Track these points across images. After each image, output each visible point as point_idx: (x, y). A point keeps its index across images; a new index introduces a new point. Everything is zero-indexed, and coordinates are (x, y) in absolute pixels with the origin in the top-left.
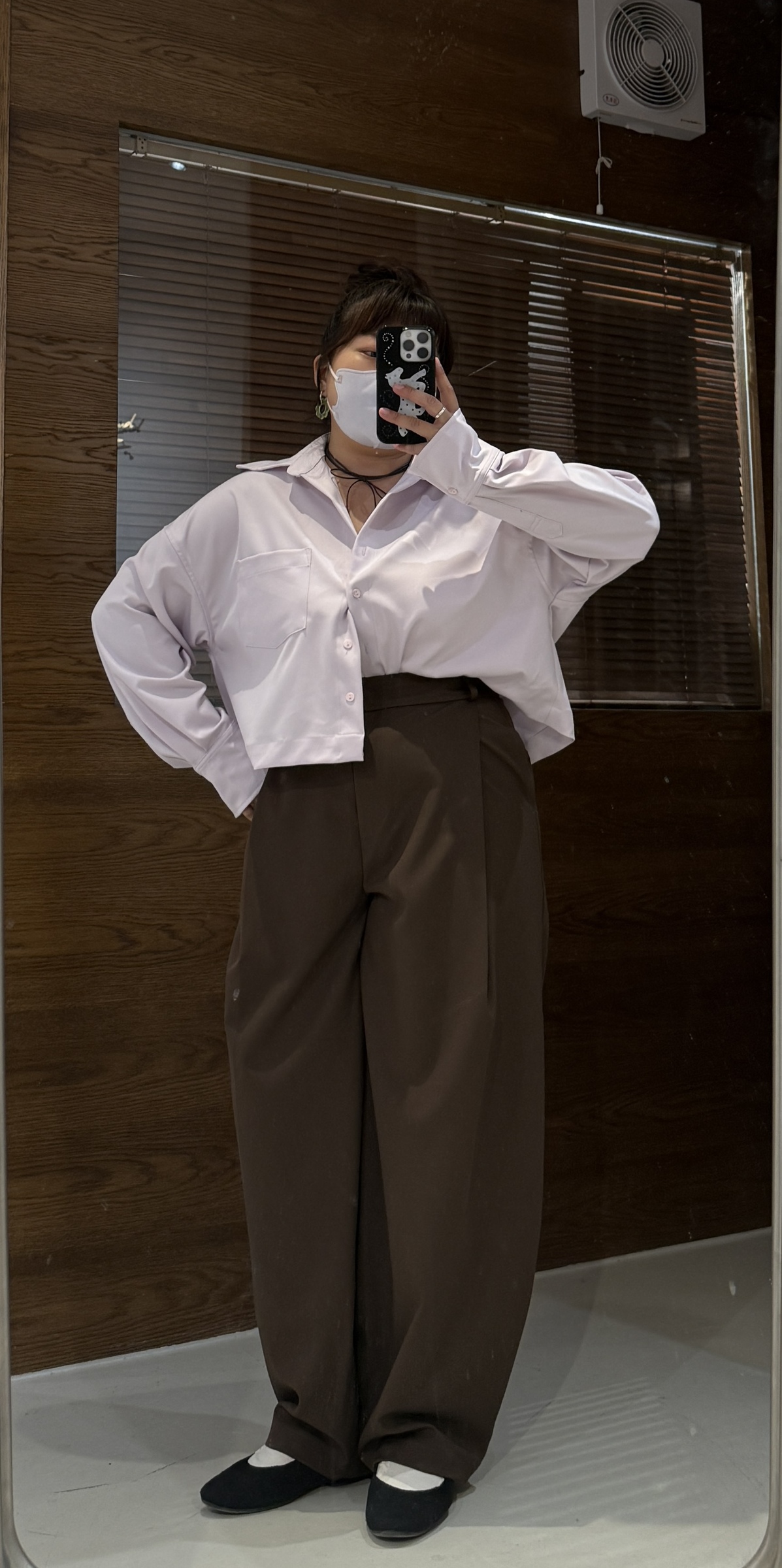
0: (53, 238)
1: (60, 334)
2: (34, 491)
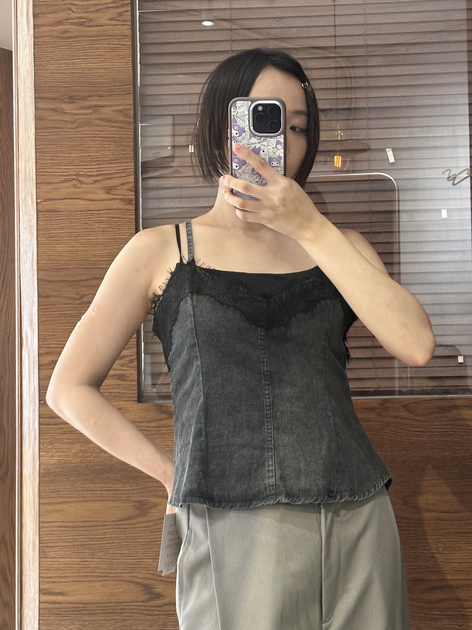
0: (72, 11)
1: (80, 93)
2: (63, 228)
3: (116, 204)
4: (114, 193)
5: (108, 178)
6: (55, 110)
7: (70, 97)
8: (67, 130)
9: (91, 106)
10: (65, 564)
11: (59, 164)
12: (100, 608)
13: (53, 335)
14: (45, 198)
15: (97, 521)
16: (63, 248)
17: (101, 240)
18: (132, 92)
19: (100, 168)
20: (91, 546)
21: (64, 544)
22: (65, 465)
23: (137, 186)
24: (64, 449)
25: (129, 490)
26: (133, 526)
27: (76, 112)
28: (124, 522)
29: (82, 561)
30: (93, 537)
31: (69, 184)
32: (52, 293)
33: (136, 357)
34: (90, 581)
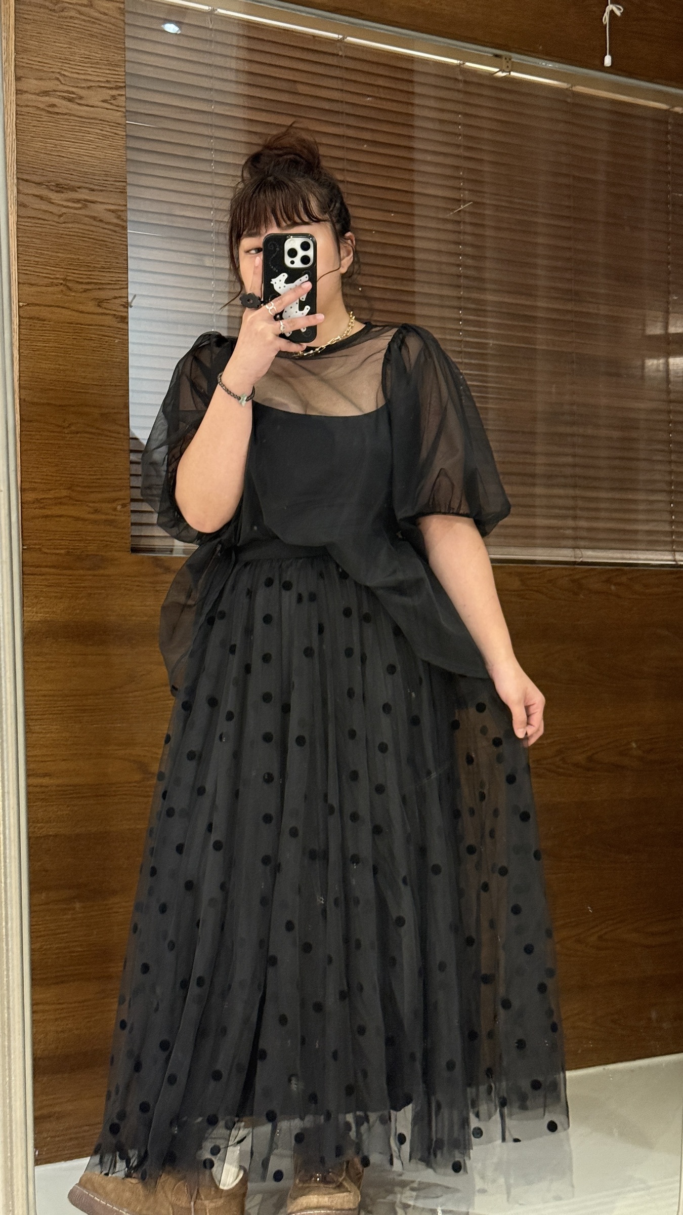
1: (69, 182)
2: (48, 341)
3: (108, 320)
4: (107, 307)
6: (41, 198)
7: (57, 185)
8: (54, 224)
9: (80, 200)
11: (45, 263)
14: (28, 301)
15: (88, 690)
16: (49, 365)
17: (91, 361)
19: (91, 275)
21: (51, 716)
22: (52, 623)
27: (65, 203)
28: (116, 693)
31: (57, 288)
32: (36, 418)
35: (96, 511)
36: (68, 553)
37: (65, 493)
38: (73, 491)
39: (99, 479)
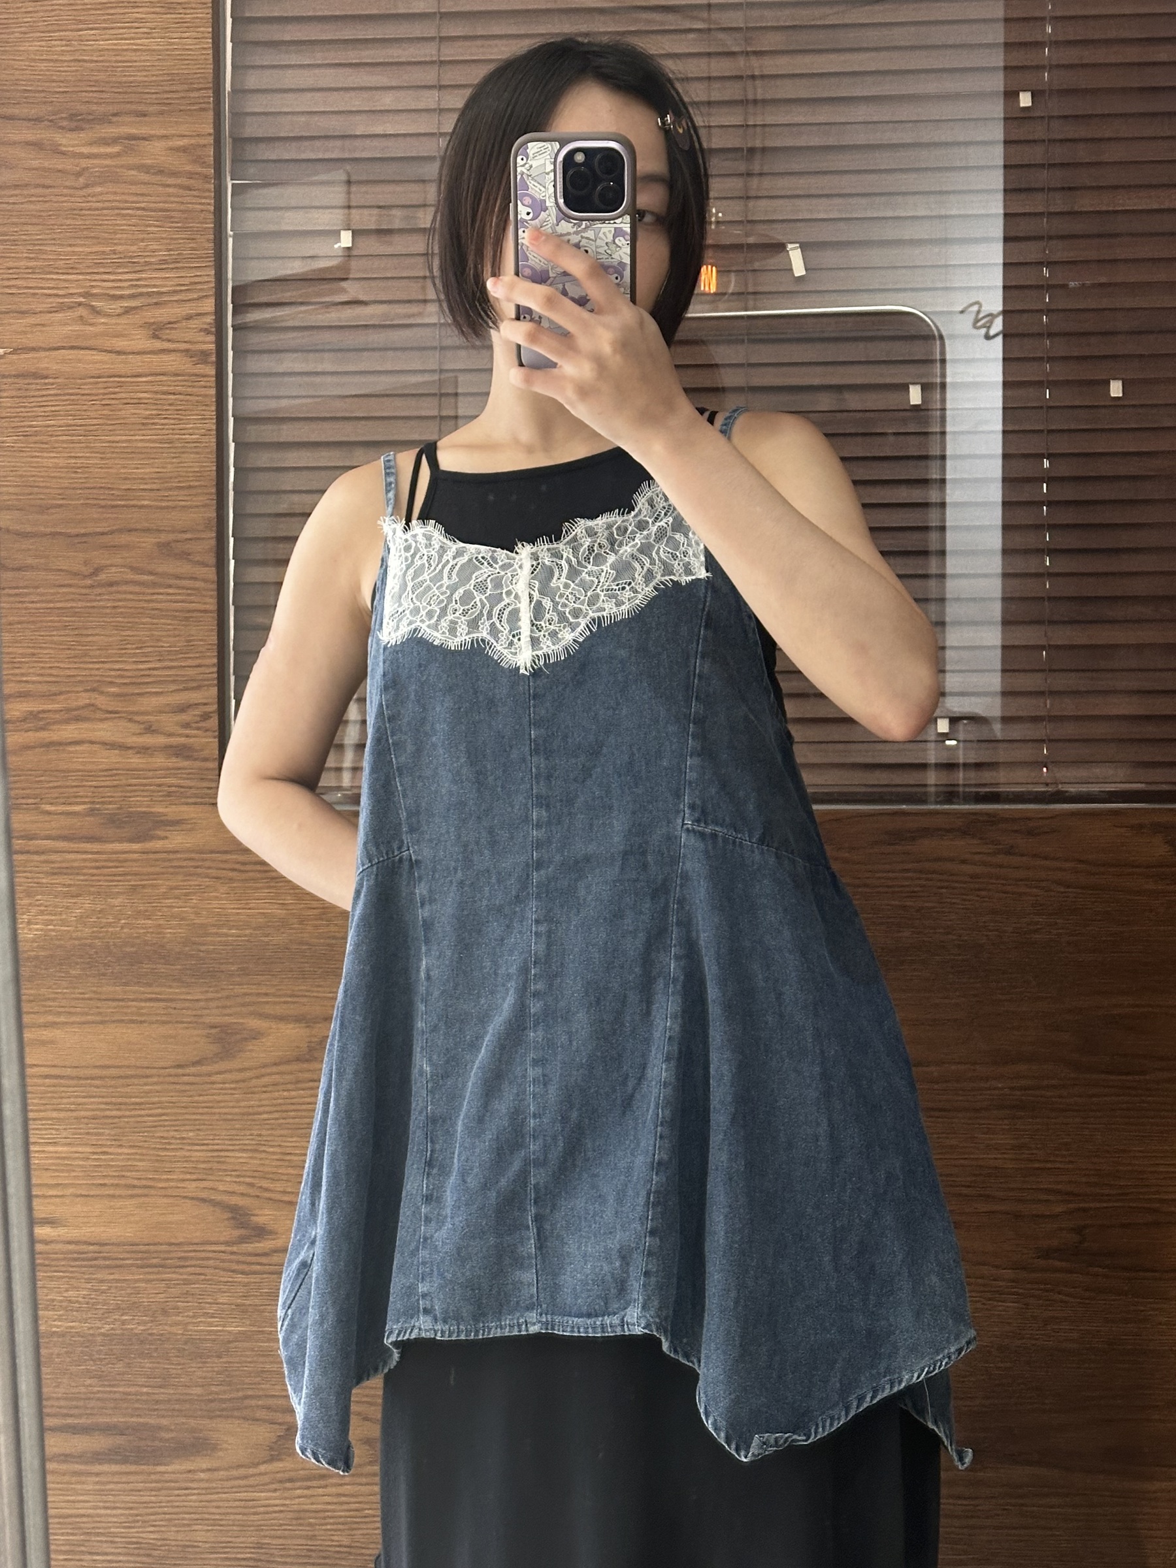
1: (94, 107)
2: (55, 414)
3: (173, 362)
4: (169, 337)
5: (156, 304)
6: (38, 145)
7: (72, 117)
8: (65, 191)
9: (119, 138)
10: (58, 1158)
11: (47, 269)
12: (133, 1255)
13: (34, 654)
14: (15, 345)
15: (128, 1067)
16: (56, 460)
17: (140, 445)
18: (211, 106)
19: (138, 280)
20: (116, 1120)
21: (55, 1114)
22: (57, 943)
23: (221, 322)
24: (56, 906)
25: (197, 1000)
26: (207, 1079)
27: (85, 150)
28: (187, 1071)
29: (94, 1153)
30: (120, 1100)
31: (70, 314)
32: (30, 561)
33: (215, 707)
34: (113, 1196)
35: (149, 729)
36: (91, 812)
37: (84, 699)
38: (102, 693)
39: (154, 669)
